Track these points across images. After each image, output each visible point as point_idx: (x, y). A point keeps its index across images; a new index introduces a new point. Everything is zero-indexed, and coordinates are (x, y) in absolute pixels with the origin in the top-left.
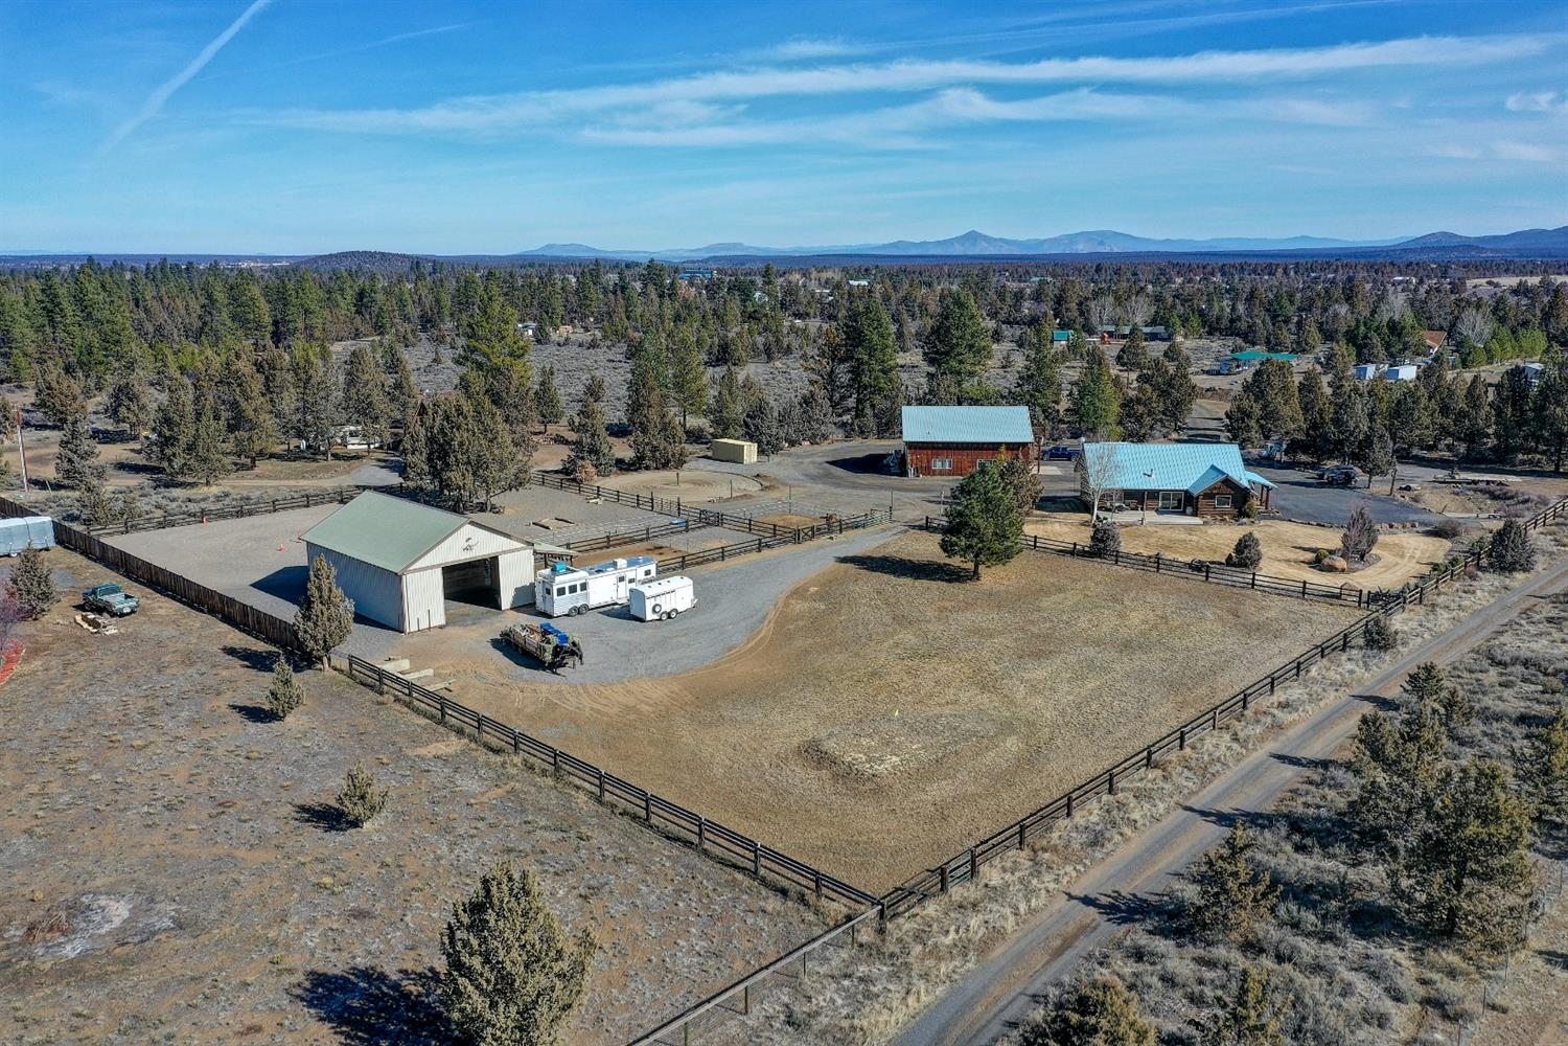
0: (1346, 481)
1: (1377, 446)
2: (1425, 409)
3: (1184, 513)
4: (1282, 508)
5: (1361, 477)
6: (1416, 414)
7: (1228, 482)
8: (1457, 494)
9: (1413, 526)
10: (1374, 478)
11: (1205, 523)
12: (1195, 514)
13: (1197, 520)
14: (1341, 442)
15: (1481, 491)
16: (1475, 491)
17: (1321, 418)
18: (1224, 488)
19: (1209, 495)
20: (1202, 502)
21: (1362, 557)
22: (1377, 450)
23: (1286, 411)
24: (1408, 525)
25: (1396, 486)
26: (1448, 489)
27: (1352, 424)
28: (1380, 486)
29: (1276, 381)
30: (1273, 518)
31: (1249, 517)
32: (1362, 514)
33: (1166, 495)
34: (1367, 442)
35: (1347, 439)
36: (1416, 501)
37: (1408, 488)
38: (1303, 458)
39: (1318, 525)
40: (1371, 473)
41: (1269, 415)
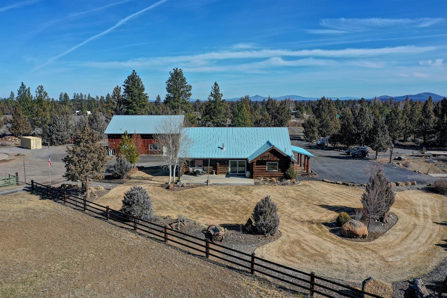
0: (363, 155)
1: (380, 134)
2: (401, 119)
3: (244, 176)
4: (320, 172)
5: (371, 152)
6: (397, 122)
7: (274, 152)
8: (428, 162)
9: (413, 184)
10: (379, 153)
11: (256, 184)
12: (251, 177)
13: (251, 181)
14: (358, 135)
15: (442, 160)
16: (439, 160)
17: (348, 122)
18: (272, 157)
19: (261, 161)
20: (255, 168)
21: (381, 220)
22: (380, 135)
23: (331, 123)
24: (410, 183)
25: (393, 158)
26: (423, 159)
27: (364, 124)
28: (383, 158)
29: (326, 109)
30: (312, 179)
31: (290, 178)
32: (379, 177)
33: (234, 162)
34: (374, 131)
35: (362, 133)
36: (406, 166)
37: (400, 159)
38: (339, 145)
39: (344, 184)
40: (377, 149)
41: (324, 126)
